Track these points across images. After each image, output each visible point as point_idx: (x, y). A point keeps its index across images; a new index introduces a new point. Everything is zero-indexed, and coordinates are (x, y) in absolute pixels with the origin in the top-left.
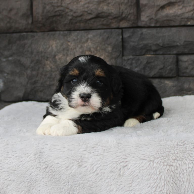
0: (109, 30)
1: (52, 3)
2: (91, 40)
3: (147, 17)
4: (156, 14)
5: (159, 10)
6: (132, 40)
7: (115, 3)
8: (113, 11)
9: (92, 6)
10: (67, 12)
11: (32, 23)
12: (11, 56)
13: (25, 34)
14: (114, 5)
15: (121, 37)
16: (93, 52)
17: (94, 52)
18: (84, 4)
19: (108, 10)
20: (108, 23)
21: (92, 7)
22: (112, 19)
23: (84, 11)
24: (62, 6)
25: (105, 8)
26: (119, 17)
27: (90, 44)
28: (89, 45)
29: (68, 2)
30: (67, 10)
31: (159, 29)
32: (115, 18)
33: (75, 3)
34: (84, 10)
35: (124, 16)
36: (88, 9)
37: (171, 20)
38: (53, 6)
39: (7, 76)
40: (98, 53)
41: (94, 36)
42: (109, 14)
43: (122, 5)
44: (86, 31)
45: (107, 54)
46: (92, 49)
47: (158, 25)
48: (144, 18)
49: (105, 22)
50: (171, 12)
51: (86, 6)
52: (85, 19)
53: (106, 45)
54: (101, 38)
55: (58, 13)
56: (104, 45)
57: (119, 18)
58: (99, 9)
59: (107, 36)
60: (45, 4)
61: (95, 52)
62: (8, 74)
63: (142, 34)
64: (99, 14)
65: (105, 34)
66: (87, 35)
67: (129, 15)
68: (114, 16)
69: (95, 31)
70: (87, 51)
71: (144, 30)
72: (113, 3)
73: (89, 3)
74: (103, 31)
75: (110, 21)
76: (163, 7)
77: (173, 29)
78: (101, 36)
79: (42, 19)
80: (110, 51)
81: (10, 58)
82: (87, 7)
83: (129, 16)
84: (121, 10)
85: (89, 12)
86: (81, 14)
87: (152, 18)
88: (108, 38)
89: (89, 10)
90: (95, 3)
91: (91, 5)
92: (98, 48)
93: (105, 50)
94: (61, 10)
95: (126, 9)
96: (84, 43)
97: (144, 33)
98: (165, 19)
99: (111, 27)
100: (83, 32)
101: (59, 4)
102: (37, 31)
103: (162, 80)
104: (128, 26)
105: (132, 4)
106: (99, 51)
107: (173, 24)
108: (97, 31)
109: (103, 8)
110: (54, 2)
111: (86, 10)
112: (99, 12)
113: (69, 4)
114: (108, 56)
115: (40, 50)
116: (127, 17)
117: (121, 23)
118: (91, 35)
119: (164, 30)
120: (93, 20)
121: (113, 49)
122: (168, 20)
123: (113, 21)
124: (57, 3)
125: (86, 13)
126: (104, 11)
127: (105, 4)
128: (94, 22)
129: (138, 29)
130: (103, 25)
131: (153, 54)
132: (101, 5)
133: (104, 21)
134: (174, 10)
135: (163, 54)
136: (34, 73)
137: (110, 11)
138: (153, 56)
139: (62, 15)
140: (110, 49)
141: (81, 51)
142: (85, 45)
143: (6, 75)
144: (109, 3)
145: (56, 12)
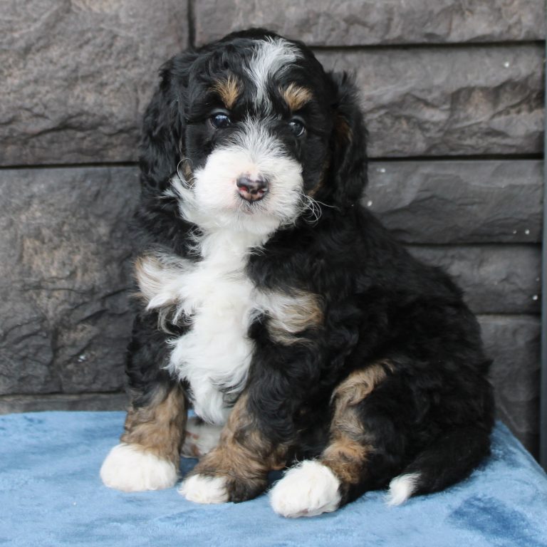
0: (99, 169)
2: (42, 202)
7: (122, 85)
8: (115, 110)
9: (47, 92)
14: (118, 90)
16: (46, 240)
17: (51, 240)
18: (21, 86)
19: (101, 106)
20: (98, 147)
21: (47, 94)
22: (110, 135)
23: (21, 108)
25: (91, 99)
27: (38, 214)
28: (35, 219)
32: (121, 131)
34: (20, 103)
36: (35, 101)
40: (65, 244)
41: (51, 189)
42: (104, 118)
43: (144, 91)
44: (23, 171)
45: (93, 246)
46: (45, 232)
49: (86, 144)
51: (28, 90)
52: (24, 134)
53: (92, 220)
54: (75, 194)
56: (86, 218)
58: (71, 101)
59: (94, 189)
61: (56, 239)
64: (71, 117)
65: (89, 182)
66: (28, 185)
68: (119, 127)
69: (52, 171)
70: (29, 237)
72: (117, 84)
73: (36, 81)
74: (80, 171)
75: (106, 140)
78: (73, 188)
80: (105, 239)
82: (32, 96)
85: (36, 110)
86: (11, 115)
88: (97, 194)
89: (37, 105)
90: (56, 82)
91: (43, 89)
92: (66, 228)
93: (86, 232)
96: (18, 210)
99: (107, 160)
100: (13, 172)
106: (68, 239)
108: (60, 170)
109: (84, 99)
111: (28, 103)
112: (70, 112)
114: (96, 253)
118: (41, 182)
120: (48, 136)
121: (112, 231)
123: (114, 140)
125: (25, 115)
126: (86, 108)
127: (91, 86)
128: (52, 142)
130: (80, 151)
132: (77, 91)
133: (83, 138)
137: (106, 110)
140: (103, 230)
141: (8, 236)
142: (23, 217)
144: (103, 85)
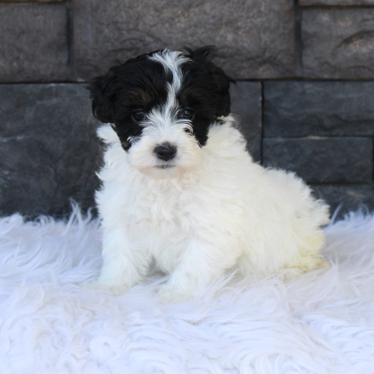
1: (117, 22)
3: (317, 58)
4: (334, 54)
5: (340, 46)
6: (284, 105)
10: (148, 44)
11: (69, 62)
12: (21, 132)
13: (53, 85)
15: (260, 99)
24: (138, 30)
26: (258, 57)
29: (152, 23)
30: (148, 39)
31: (338, 84)
33: (167, 25)
35: (267, 55)
37: (364, 67)
38: (119, 29)
39: (9, 175)
47: (337, 76)
48: (310, 61)
50: (364, 50)
55: (128, 44)
57: (259, 60)
60: (101, 24)
62: (11, 170)
63: (304, 93)
67: (279, 53)
71: (308, 86)
76: (348, 41)
77: (366, 85)
79: (94, 55)
81: (19, 138)
83: (279, 57)
84: (263, 43)
87: (327, 63)
94: (134, 39)
95: (273, 41)
97: (308, 91)
98: (352, 65)
101: (131, 26)
102: (80, 80)
103: (341, 189)
104: (275, 77)
105: (286, 32)
107: (367, 74)
110: (120, 20)
113: (154, 26)
115: (88, 122)
116: (275, 58)
117: (261, 69)
119: (348, 86)
122: (358, 67)
124: (129, 22)
129: (296, 84)
131: (325, 136)
134: (371, 47)
135: (345, 136)
136: (73, 170)
138: (324, 138)
139: (138, 49)
143: (6, 173)
145: (125, 41)
